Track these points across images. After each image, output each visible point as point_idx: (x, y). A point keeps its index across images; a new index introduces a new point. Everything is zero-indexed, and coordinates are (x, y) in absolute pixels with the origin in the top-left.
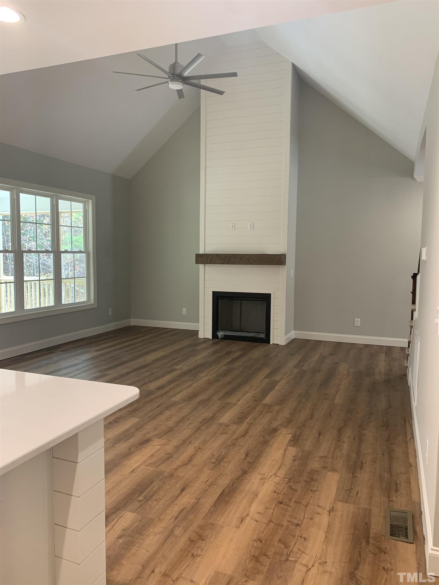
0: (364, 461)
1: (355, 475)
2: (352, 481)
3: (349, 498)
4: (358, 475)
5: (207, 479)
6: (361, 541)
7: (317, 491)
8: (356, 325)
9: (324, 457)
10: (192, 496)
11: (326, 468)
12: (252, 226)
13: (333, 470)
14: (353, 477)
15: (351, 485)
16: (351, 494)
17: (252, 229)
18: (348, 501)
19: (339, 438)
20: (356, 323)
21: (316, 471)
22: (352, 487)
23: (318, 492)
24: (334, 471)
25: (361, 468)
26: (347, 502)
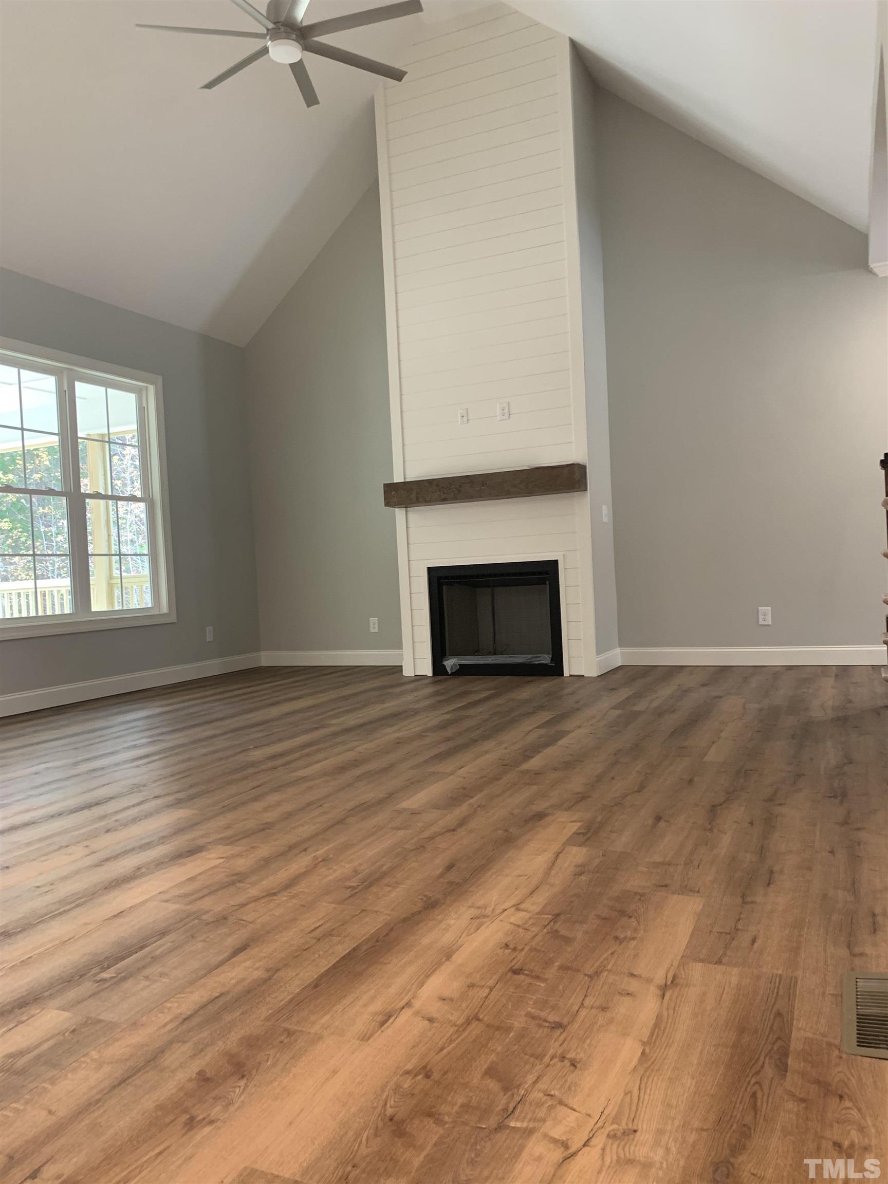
0: (776, 868)
1: (749, 899)
2: (741, 913)
3: (728, 953)
4: (759, 899)
5: (320, 924)
6: (760, 1063)
7: (633, 939)
8: (761, 622)
9: (662, 864)
10: (258, 964)
11: (666, 886)
12: (506, 411)
13: (687, 890)
14: (744, 903)
15: (737, 922)
16: (734, 943)
17: (506, 417)
18: (725, 960)
19: (710, 824)
20: (761, 617)
21: (636, 893)
22: (740, 927)
23: (634, 943)
24: (690, 893)
25: (769, 885)
26: (719, 962)
